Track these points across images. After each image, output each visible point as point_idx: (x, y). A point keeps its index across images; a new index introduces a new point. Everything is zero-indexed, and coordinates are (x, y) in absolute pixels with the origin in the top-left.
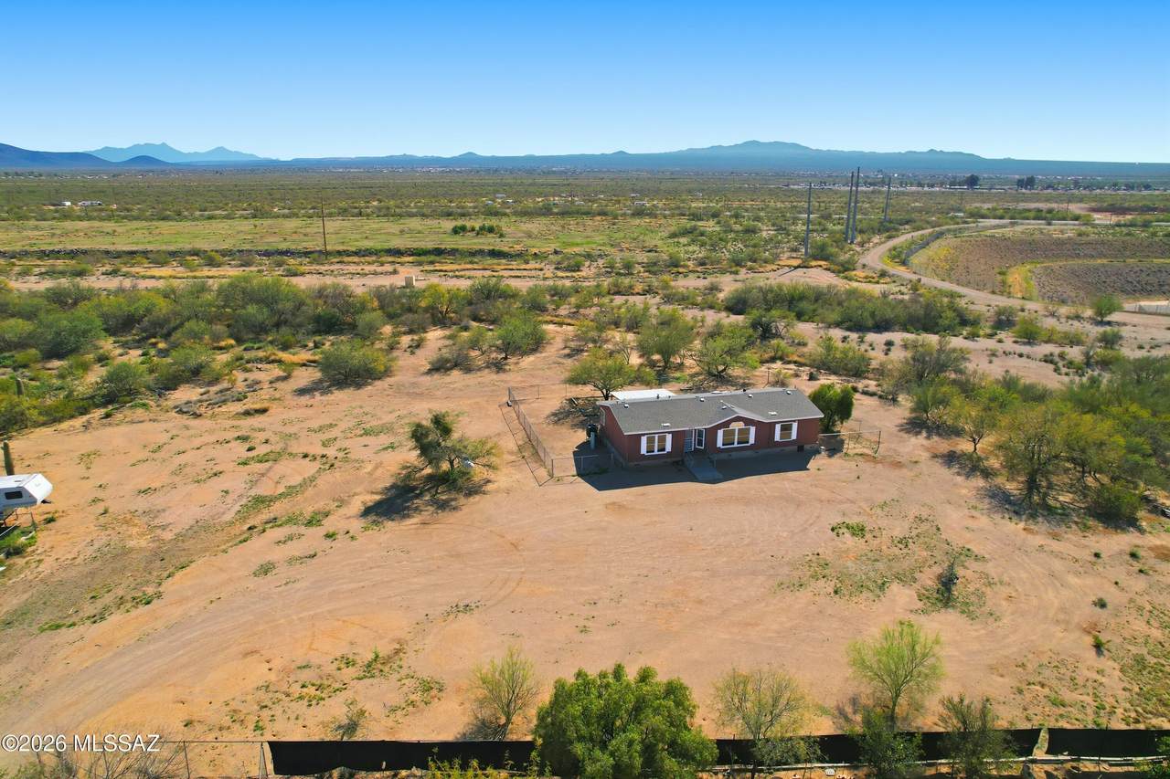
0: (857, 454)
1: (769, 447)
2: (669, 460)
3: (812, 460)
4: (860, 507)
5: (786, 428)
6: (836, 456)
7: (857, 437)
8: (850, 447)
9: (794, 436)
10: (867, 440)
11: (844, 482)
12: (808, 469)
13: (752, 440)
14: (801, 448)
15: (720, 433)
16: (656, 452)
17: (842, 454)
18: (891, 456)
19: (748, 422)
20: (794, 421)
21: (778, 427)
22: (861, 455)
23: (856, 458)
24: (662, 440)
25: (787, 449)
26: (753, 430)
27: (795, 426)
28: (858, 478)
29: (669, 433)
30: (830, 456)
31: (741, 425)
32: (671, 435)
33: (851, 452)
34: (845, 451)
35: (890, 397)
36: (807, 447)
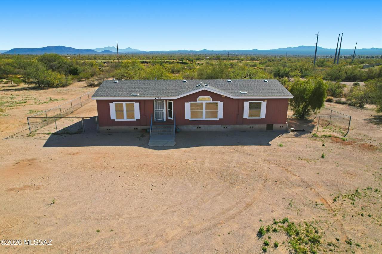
0: (325, 136)
1: (237, 123)
2: (140, 128)
3: (277, 138)
4: (318, 195)
5: (255, 106)
6: (303, 136)
7: (328, 124)
8: (319, 130)
9: (263, 114)
10: (336, 127)
11: (306, 159)
12: (270, 145)
13: (220, 115)
14: (270, 127)
15: (188, 105)
16: (125, 119)
17: (309, 135)
18: (361, 140)
19: (216, 97)
20: (263, 100)
21: (247, 104)
22: (329, 136)
23: (323, 138)
24: (130, 108)
25: (257, 126)
26: (221, 105)
27: (264, 104)
28: (323, 157)
29: (137, 101)
30: (296, 136)
31: (208, 99)
32: (138, 104)
33: (319, 134)
34: (313, 133)
35: (358, 105)
36: (276, 126)
